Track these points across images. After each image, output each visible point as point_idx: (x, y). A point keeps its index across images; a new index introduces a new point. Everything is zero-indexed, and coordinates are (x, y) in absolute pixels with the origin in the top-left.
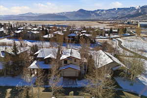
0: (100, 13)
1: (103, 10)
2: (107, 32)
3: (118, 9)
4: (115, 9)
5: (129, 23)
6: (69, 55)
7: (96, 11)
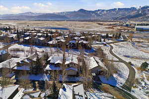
0: (100, 13)
1: (103, 10)
2: (103, 37)
3: (119, 9)
4: (115, 9)
5: (127, 25)
6: (71, 61)
7: (96, 11)
